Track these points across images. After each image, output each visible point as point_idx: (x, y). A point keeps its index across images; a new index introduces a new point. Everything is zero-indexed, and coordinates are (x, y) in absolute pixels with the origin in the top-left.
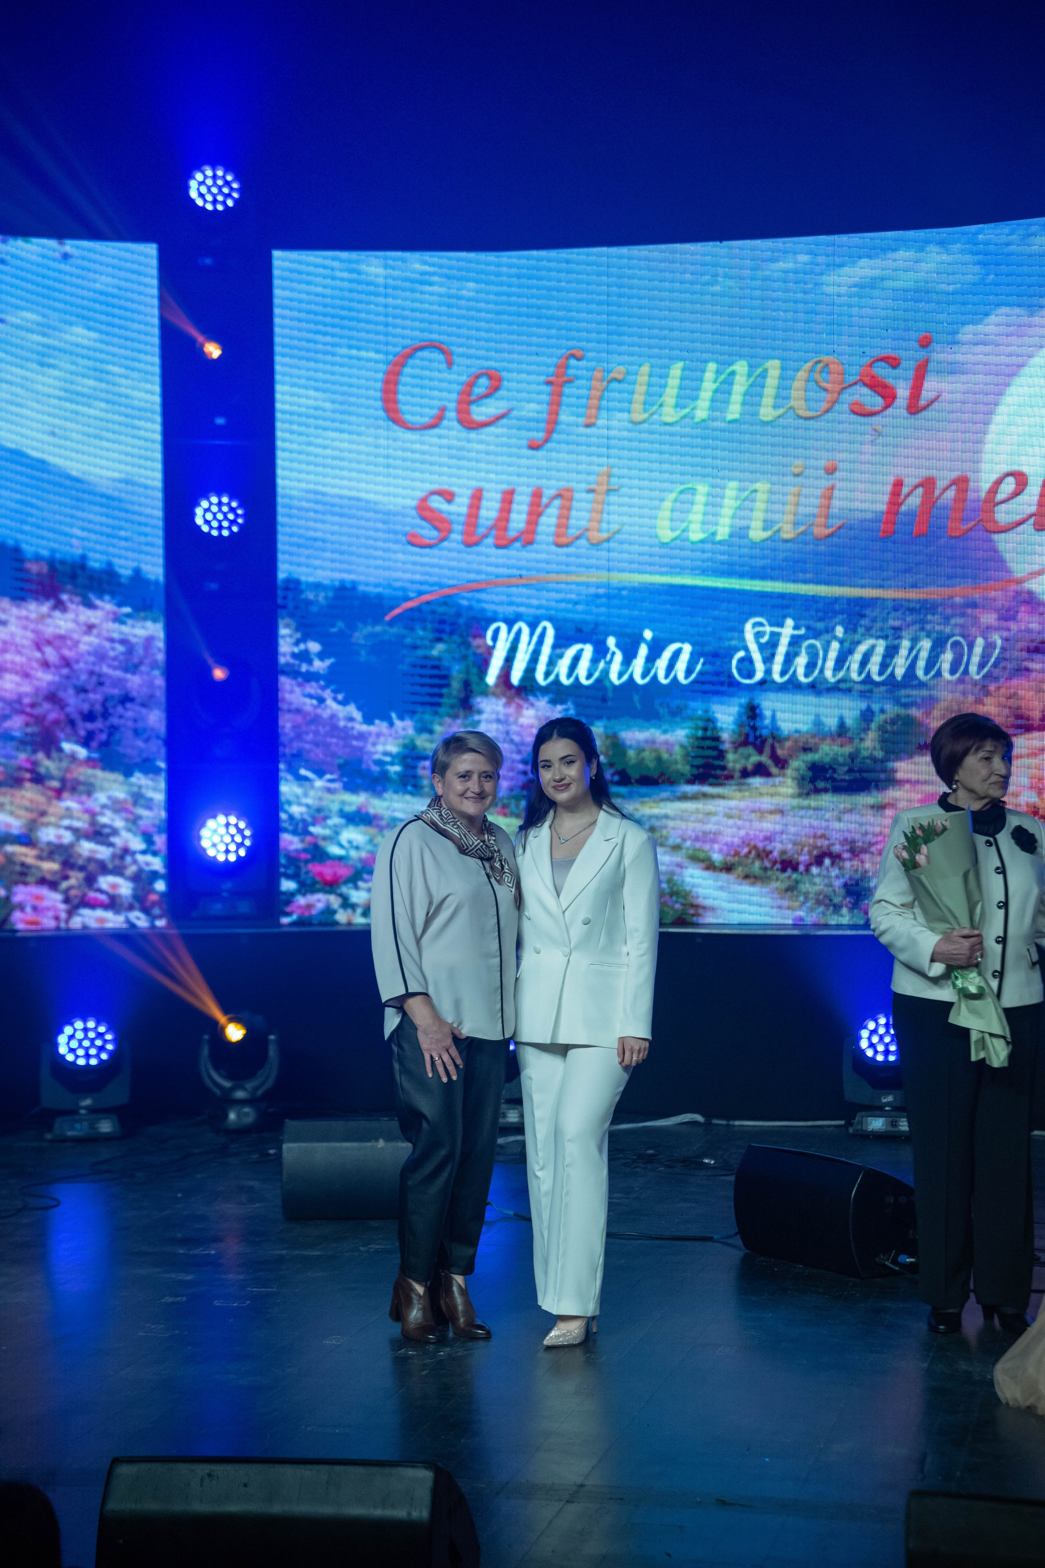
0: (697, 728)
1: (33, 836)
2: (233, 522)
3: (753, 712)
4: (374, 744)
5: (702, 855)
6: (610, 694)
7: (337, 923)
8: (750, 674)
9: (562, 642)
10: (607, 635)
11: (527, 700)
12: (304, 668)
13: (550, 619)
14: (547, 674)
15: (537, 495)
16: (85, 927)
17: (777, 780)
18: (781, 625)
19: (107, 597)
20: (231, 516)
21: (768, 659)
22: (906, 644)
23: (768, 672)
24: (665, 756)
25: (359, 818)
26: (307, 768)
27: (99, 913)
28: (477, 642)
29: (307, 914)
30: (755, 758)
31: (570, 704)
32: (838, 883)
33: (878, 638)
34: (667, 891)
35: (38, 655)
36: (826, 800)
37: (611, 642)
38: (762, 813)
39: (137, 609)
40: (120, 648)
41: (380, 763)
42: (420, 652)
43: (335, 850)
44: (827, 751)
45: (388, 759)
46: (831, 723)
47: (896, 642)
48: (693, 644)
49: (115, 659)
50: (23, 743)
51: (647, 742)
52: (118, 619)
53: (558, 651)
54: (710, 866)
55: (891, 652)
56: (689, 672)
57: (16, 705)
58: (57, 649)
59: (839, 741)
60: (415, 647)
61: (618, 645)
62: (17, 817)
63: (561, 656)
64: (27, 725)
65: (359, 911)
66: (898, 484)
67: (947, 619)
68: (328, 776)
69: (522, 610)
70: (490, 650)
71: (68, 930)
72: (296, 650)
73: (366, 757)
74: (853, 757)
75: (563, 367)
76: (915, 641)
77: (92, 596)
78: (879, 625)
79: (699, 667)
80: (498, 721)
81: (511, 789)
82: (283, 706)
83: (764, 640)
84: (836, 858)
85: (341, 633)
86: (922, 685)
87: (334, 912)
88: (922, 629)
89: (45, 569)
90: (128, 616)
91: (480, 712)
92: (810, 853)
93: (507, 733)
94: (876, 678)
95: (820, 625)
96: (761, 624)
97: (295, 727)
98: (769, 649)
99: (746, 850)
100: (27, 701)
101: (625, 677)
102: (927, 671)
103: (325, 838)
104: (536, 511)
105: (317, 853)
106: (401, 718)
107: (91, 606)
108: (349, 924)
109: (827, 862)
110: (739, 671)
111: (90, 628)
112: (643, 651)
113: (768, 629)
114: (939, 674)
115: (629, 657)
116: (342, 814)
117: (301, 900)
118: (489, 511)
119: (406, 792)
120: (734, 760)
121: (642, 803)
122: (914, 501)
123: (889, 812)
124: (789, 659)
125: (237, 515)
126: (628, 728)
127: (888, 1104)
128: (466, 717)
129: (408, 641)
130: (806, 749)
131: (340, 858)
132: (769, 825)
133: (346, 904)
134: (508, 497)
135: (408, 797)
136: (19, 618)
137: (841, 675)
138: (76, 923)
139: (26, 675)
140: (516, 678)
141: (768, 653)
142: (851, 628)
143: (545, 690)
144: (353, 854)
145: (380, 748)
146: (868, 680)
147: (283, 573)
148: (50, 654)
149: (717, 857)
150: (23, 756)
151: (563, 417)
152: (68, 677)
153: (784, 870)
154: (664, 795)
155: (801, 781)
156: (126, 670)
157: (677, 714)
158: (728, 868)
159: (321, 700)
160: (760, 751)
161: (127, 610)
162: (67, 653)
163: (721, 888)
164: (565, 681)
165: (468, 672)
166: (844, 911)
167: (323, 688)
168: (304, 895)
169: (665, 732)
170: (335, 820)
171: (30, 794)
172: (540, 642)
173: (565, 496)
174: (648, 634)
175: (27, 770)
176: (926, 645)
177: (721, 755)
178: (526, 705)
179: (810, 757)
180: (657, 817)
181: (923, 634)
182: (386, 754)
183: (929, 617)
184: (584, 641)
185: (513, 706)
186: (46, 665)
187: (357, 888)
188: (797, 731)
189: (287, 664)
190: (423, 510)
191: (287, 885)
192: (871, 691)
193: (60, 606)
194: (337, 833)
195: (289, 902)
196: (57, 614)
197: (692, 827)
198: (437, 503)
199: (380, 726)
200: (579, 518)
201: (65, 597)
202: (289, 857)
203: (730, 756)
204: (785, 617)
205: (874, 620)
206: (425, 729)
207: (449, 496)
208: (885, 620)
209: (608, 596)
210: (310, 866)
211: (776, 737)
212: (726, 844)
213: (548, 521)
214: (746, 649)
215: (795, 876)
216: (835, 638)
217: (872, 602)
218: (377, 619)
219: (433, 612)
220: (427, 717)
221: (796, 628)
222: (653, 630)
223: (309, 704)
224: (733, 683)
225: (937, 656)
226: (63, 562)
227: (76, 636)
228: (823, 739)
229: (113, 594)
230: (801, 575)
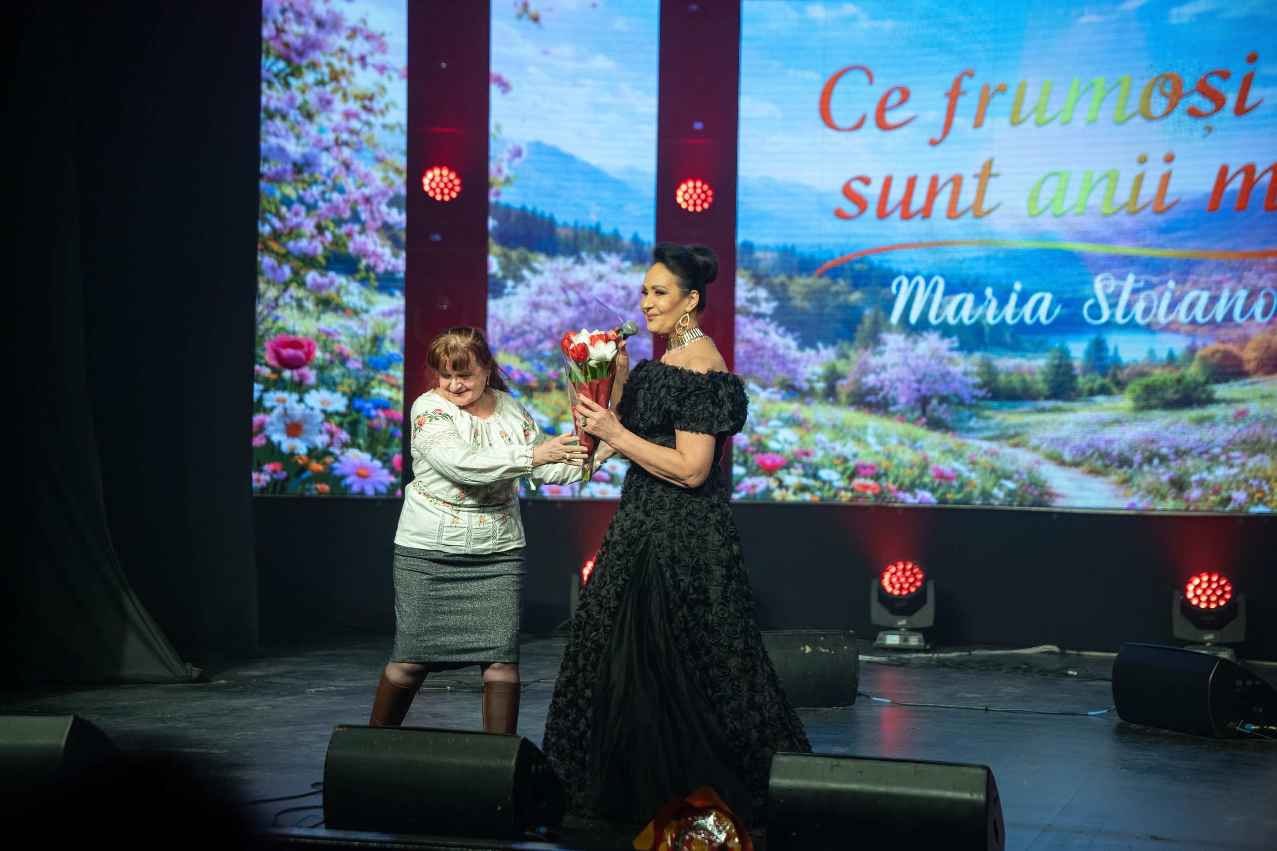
0: (1054, 358)
1: (557, 430)
2: (704, 201)
3: (1099, 347)
4: (805, 367)
5: (1056, 455)
6: (987, 329)
7: (773, 499)
8: (1098, 317)
9: (950, 291)
10: (985, 286)
11: (921, 335)
12: (754, 309)
13: (942, 275)
14: (938, 317)
15: (934, 180)
16: (592, 496)
17: (1118, 397)
18: (1123, 278)
19: (614, 255)
20: (703, 196)
21: (1113, 306)
22: (1225, 295)
23: (1113, 315)
24: (1028, 378)
25: (793, 422)
26: (755, 383)
27: (603, 486)
28: (884, 291)
29: (752, 492)
30: (1099, 381)
31: (955, 338)
32: (1164, 479)
33: (1203, 289)
34: (1027, 481)
35: (563, 297)
36: (1157, 413)
37: (989, 292)
38: (1104, 424)
39: (634, 264)
40: (622, 293)
41: (809, 381)
42: (842, 298)
43: (773, 445)
44: (1158, 376)
45: (815, 378)
46: (1162, 355)
47: (1218, 293)
48: (1054, 293)
49: (618, 300)
50: (551, 361)
51: (1015, 367)
52: (620, 271)
53: (947, 298)
54: (1062, 463)
55: (1214, 300)
56: (1049, 315)
57: (548, 334)
58: (578, 293)
59: (1169, 369)
60: (838, 294)
61: (994, 294)
62: (546, 415)
63: (949, 302)
64: (554, 348)
65: (791, 491)
66: (1224, 170)
67: (1261, 275)
68: (770, 390)
69: (919, 266)
70: (894, 298)
71: (580, 497)
72: (750, 295)
73: (799, 376)
74: (1179, 381)
75: (958, 82)
76: (1233, 291)
77: (603, 255)
78: (1203, 279)
79: (1057, 311)
80: (899, 350)
81: (908, 403)
82: (738, 337)
83: (1110, 290)
84: (1164, 459)
85: (783, 284)
86: (1238, 326)
87: (772, 491)
88: (1240, 282)
89: (571, 233)
90: (628, 269)
91: (885, 344)
92: (1143, 453)
93: (906, 359)
94: (1200, 319)
95: (1155, 279)
96: (1107, 279)
97: (746, 352)
98: (1114, 298)
99: (1090, 451)
100: (555, 330)
101: (998, 319)
102: (1243, 314)
103: (767, 436)
104: (933, 193)
105: (761, 447)
106: (826, 347)
107: (601, 260)
108: (783, 499)
109: (1156, 461)
110: (1090, 315)
111: (600, 278)
112: (1014, 298)
113: (1113, 283)
114: (1252, 317)
115: (1002, 302)
116: (779, 418)
117: (748, 482)
118: (897, 193)
119: (828, 403)
120: (1082, 382)
121: (1010, 413)
122: (1236, 184)
123: (1207, 424)
124: (1129, 306)
125: (707, 196)
126: (1000, 356)
127: (1209, 641)
128: (874, 348)
129: (834, 288)
130: (1142, 375)
131: (778, 452)
132: (1110, 432)
133: (781, 485)
134: (912, 183)
135: (829, 407)
136: (551, 270)
137: (1171, 318)
138: (586, 493)
139: (554, 311)
140: (914, 318)
141: (1113, 301)
142: (1180, 282)
143: (936, 328)
144: (788, 448)
145: (809, 369)
146: (1193, 322)
147: (740, 238)
148: (573, 296)
149: (1068, 457)
150: (550, 371)
151: (958, 120)
152: (584, 313)
153: (1121, 467)
154: (1026, 408)
155: (1136, 399)
156: (625, 308)
157: (1039, 348)
158: (1076, 465)
159: (766, 333)
160: (1104, 376)
161: (627, 264)
162: (585, 295)
163: (1071, 479)
164: (952, 321)
165: (877, 314)
166: (1169, 499)
167: (768, 324)
168: (751, 477)
169: (1030, 359)
170: (774, 423)
171: (555, 397)
172: (934, 290)
173: (957, 181)
174: (1018, 286)
175: (554, 381)
176: (1242, 295)
177: (1074, 377)
178: (920, 339)
179: (1145, 381)
180: (1021, 426)
181: (1240, 286)
182: (814, 374)
183: (1246, 274)
184: (968, 291)
185: (911, 339)
186: (568, 303)
187: (789, 474)
188: (1135, 361)
189: (742, 307)
190: (848, 192)
191: (738, 470)
192: (1195, 330)
193: (580, 261)
194: (775, 433)
195: (739, 482)
196: (578, 267)
197: (1049, 434)
198: (858, 187)
199: (809, 352)
200: (967, 197)
201: (584, 255)
202: (739, 448)
203: (1081, 380)
204: (1127, 274)
205: (1200, 275)
206: (844, 356)
207: (866, 181)
208: (1210, 275)
209: (988, 258)
210: (755, 456)
211: (1117, 365)
212: (1075, 447)
213: (942, 201)
214: (1095, 297)
215: (1130, 471)
216: (1167, 289)
217: (1199, 262)
218: (809, 275)
219: (852, 270)
220: (845, 345)
221: (1137, 281)
222: (1023, 284)
223: (757, 336)
224: (1084, 323)
225: (1251, 305)
226: (583, 228)
227: (591, 283)
228: (1156, 367)
229: (618, 251)
230: (1142, 243)
